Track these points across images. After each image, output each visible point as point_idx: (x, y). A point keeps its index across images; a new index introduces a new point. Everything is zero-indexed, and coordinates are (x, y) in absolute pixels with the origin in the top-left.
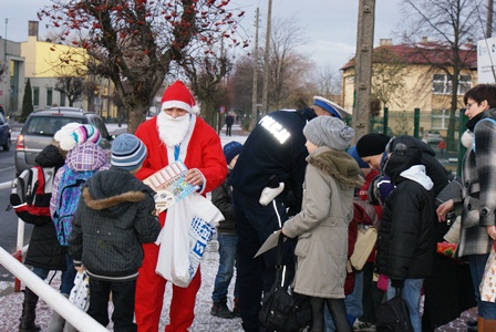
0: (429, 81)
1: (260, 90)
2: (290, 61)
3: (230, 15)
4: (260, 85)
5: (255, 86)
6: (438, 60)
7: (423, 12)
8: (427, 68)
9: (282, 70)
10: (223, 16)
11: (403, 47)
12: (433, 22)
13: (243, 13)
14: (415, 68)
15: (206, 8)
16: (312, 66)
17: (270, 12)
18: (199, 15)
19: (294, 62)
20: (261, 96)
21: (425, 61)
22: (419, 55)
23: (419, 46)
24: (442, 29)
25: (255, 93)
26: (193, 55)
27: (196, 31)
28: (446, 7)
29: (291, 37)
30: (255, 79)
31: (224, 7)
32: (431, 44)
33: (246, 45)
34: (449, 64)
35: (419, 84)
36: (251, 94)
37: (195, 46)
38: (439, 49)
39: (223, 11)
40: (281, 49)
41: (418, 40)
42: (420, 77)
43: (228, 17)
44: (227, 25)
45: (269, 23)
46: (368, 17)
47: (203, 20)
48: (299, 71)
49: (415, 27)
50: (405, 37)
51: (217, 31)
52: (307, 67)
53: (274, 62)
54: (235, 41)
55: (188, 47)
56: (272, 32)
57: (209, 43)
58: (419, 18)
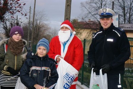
0: (91, 34)
1: (30, 36)
2: (41, 26)
3: (20, 4)
4: (31, 34)
5: (29, 34)
6: (94, 27)
7: (89, 10)
8: (90, 30)
9: (39, 29)
10: (18, 5)
11: (82, 22)
12: (93, 14)
13: (25, 4)
14: (86, 30)
15: (12, 2)
16: (50, 28)
17: (35, 8)
18: (9, 4)
19: (43, 26)
20: (31, 38)
21: (89, 27)
22: (87, 25)
23: (87, 22)
24: (95, 16)
25: (28, 37)
26: (7, 18)
27: (8, 10)
28: (97, 8)
29: (42, 17)
30: (29, 32)
31: (18, 2)
32: (92, 22)
33: (26, 15)
34: (98, 29)
35: (87, 35)
36: (27, 37)
37: (7, 15)
38: (94, 23)
39: (18, 3)
40: (38, 22)
41: (87, 20)
42: (87, 33)
43: (19, 5)
44: (19, 8)
45: (34, 11)
46: (69, 7)
47: (11, 6)
48: (45, 30)
49: (86, 15)
50: (83, 19)
51: (15, 10)
52: (48, 29)
53: (36, 26)
54: (22, 13)
55: (5, 15)
56: (35, 16)
57: (12, 14)
58: (87, 12)
